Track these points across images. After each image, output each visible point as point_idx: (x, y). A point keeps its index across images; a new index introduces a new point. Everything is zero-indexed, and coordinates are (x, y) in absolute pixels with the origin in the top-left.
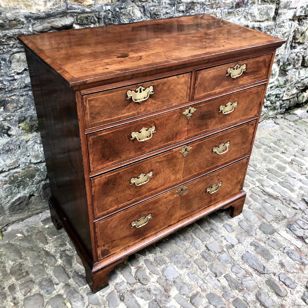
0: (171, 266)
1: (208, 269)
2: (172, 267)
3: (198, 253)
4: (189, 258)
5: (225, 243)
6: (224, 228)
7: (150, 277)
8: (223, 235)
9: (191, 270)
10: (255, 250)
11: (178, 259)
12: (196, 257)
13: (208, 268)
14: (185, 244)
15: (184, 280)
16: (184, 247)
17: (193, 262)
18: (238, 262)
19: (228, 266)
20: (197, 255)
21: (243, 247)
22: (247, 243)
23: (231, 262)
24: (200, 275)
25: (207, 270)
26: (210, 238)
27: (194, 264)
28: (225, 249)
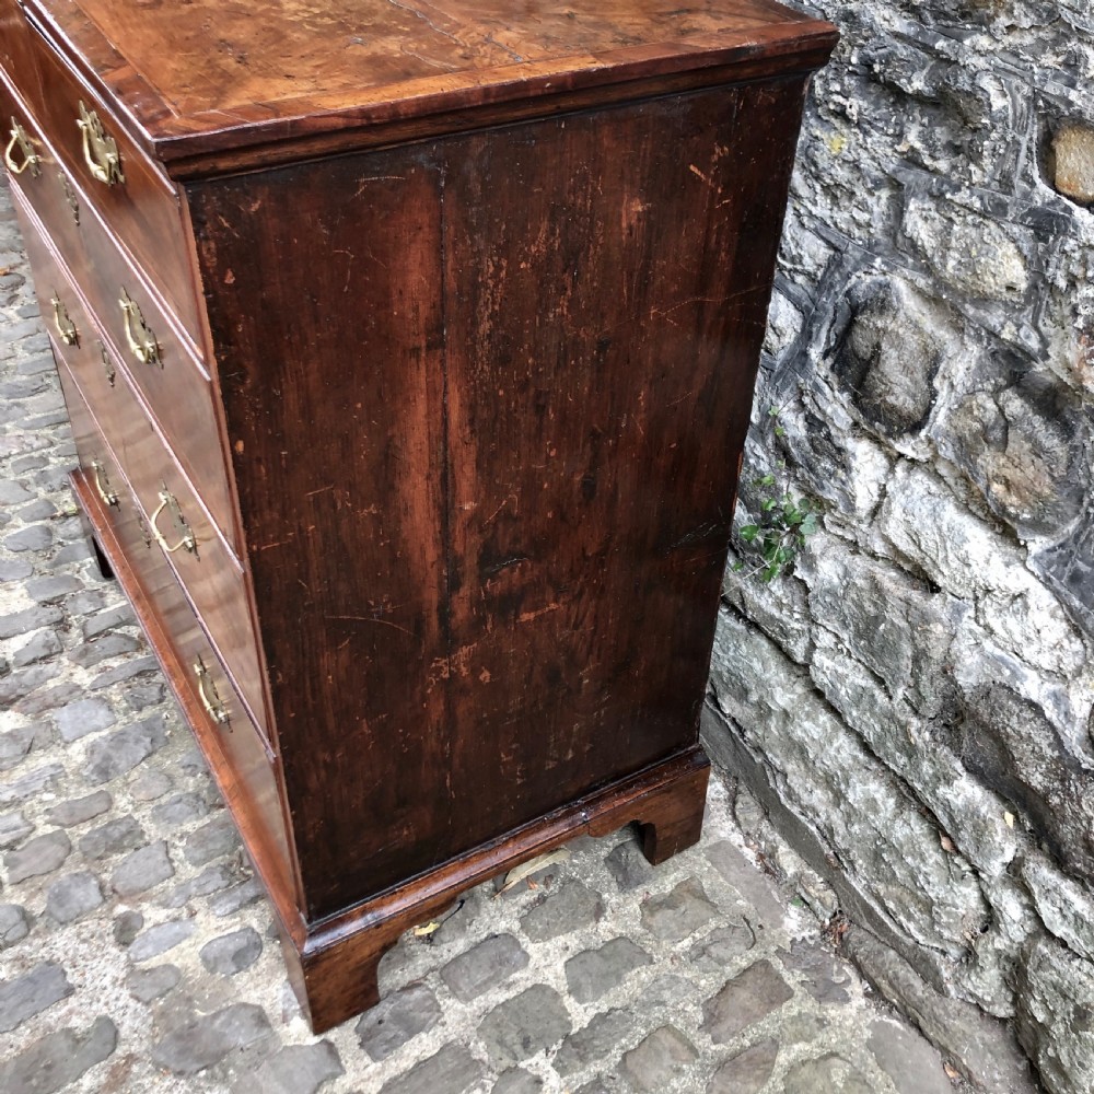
0: (109, 720)
1: (50, 829)
2: (103, 724)
3: (136, 810)
4: (125, 778)
5: (153, 914)
6: (237, 928)
7: (93, 669)
8: (199, 917)
9: (71, 777)
10: (68, 1032)
11: (131, 744)
12: (125, 801)
13: (58, 828)
14: (194, 776)
15: (41, 752)
16: (182, 771)
17: (103, 787)
18: (38, 941)
19: (35, 902)
20: (130, 807)
21: (107, 981)
22: (120, 1004)
23: (51, 914)
24: (41, 802)
25: (49, 826)
26: (196, 864)
27: (94, 791)
28: (121, 909)
